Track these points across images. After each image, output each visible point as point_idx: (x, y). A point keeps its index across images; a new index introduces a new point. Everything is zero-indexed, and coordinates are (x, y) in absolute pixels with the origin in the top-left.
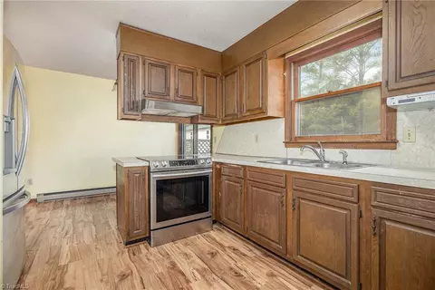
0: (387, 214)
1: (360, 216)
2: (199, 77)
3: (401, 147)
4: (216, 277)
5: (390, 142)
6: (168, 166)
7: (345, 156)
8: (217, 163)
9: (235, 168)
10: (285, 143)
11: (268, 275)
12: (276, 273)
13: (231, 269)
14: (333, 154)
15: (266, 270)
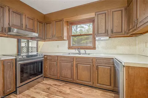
0: (99, 64)
1: (93, 66)
2: (36, 22)
3: (97, 49)
4: (53, 96)
5: (94, 48)
6: (26, 58)
7: (85, 52)
8: (45, 55)
9: (53, 57)
10: (68, 48)
11: (69, 89)
12: (71, 87)
13: (57, 91)
14: (82, 51)
15: (68, 88)
